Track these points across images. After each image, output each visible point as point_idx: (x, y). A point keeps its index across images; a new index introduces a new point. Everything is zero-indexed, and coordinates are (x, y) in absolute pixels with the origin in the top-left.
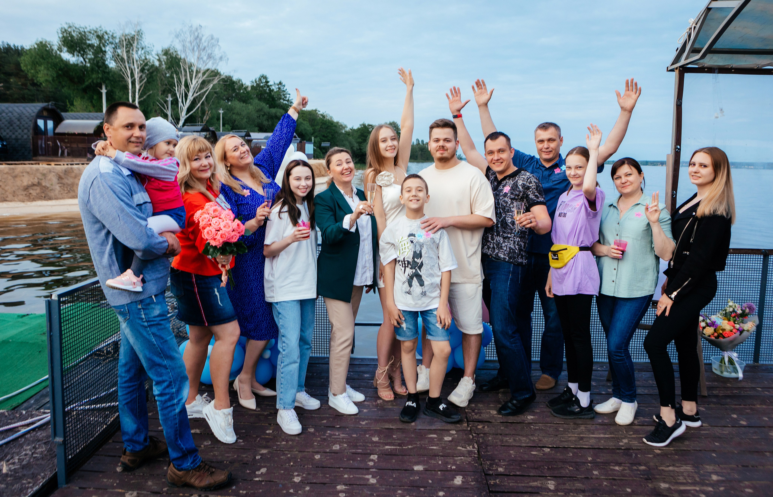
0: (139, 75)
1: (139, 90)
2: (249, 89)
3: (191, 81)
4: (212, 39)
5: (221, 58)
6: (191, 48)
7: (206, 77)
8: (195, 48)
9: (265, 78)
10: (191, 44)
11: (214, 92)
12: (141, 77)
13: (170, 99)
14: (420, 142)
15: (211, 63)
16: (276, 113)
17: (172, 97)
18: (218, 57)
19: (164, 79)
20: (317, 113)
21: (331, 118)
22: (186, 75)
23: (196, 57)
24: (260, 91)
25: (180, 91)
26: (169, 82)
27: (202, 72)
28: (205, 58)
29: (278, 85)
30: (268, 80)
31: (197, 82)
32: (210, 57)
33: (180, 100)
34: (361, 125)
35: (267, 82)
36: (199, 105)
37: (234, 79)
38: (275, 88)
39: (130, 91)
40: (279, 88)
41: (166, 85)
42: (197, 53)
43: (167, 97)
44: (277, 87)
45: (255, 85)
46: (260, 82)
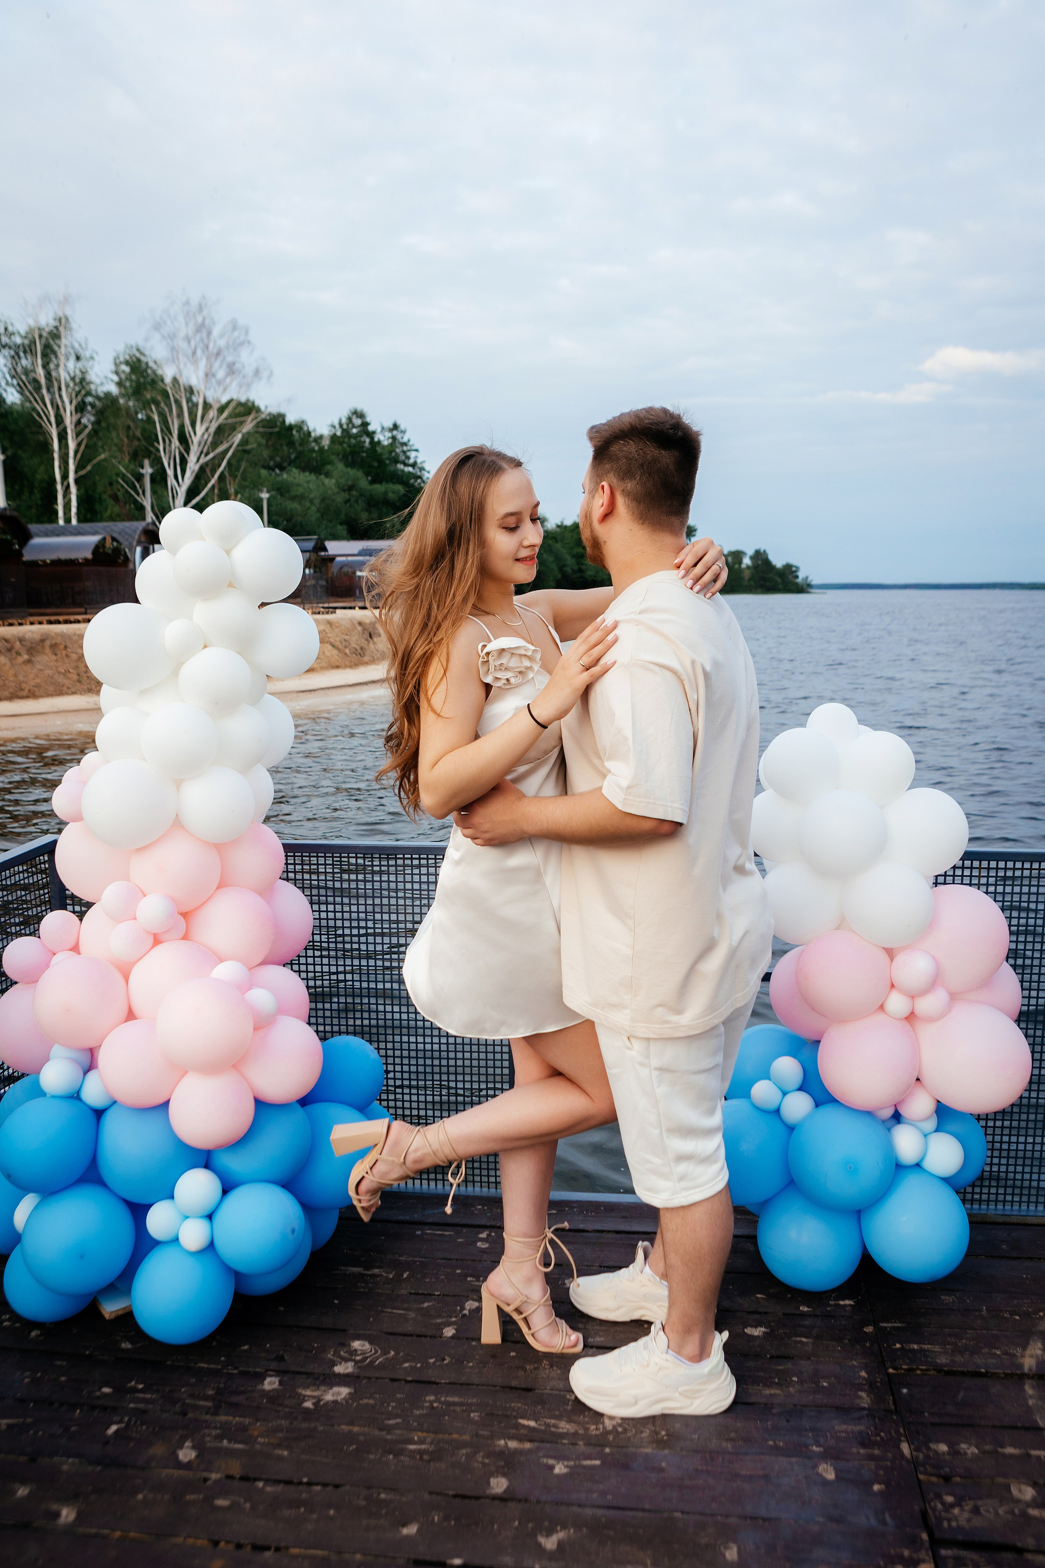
0: (75, 418)
1: (76, 452)
2: (326, 443)
3: (193, 424)
4: (235, 328)
5: (257, 372)
6: (190, 353)
7: (226, 419)
8: (199, 352)
9: (359, 414)
10: (189, 342)
11: (243, 451)
12: (78, 423)
13: (147, 470)
15: (234, 384)
16: (385, 493)
17: (152, 466)
18: (249, 371)
19: (132, 425)
22: (180, 415)
23: (201, 374)
24: (349, 446)
25: (170, 452)
26: (144, 430)
27: (216, 406)
28: (221, 374)
29: (391, 430)
30: (368, 419)
31: (207, 429)
32: (232, 370)
33: (170, 472)
35: (365, 424)
36: (213, 481)
37: (290, 419)
38: (384, 438)
39: (56, 456)
40: (394, 438)
41: (139, 439)
42: (203, 364)
43: (142, 467)
44: (388, 435)
45: (339, 433)
46: (350, 425)
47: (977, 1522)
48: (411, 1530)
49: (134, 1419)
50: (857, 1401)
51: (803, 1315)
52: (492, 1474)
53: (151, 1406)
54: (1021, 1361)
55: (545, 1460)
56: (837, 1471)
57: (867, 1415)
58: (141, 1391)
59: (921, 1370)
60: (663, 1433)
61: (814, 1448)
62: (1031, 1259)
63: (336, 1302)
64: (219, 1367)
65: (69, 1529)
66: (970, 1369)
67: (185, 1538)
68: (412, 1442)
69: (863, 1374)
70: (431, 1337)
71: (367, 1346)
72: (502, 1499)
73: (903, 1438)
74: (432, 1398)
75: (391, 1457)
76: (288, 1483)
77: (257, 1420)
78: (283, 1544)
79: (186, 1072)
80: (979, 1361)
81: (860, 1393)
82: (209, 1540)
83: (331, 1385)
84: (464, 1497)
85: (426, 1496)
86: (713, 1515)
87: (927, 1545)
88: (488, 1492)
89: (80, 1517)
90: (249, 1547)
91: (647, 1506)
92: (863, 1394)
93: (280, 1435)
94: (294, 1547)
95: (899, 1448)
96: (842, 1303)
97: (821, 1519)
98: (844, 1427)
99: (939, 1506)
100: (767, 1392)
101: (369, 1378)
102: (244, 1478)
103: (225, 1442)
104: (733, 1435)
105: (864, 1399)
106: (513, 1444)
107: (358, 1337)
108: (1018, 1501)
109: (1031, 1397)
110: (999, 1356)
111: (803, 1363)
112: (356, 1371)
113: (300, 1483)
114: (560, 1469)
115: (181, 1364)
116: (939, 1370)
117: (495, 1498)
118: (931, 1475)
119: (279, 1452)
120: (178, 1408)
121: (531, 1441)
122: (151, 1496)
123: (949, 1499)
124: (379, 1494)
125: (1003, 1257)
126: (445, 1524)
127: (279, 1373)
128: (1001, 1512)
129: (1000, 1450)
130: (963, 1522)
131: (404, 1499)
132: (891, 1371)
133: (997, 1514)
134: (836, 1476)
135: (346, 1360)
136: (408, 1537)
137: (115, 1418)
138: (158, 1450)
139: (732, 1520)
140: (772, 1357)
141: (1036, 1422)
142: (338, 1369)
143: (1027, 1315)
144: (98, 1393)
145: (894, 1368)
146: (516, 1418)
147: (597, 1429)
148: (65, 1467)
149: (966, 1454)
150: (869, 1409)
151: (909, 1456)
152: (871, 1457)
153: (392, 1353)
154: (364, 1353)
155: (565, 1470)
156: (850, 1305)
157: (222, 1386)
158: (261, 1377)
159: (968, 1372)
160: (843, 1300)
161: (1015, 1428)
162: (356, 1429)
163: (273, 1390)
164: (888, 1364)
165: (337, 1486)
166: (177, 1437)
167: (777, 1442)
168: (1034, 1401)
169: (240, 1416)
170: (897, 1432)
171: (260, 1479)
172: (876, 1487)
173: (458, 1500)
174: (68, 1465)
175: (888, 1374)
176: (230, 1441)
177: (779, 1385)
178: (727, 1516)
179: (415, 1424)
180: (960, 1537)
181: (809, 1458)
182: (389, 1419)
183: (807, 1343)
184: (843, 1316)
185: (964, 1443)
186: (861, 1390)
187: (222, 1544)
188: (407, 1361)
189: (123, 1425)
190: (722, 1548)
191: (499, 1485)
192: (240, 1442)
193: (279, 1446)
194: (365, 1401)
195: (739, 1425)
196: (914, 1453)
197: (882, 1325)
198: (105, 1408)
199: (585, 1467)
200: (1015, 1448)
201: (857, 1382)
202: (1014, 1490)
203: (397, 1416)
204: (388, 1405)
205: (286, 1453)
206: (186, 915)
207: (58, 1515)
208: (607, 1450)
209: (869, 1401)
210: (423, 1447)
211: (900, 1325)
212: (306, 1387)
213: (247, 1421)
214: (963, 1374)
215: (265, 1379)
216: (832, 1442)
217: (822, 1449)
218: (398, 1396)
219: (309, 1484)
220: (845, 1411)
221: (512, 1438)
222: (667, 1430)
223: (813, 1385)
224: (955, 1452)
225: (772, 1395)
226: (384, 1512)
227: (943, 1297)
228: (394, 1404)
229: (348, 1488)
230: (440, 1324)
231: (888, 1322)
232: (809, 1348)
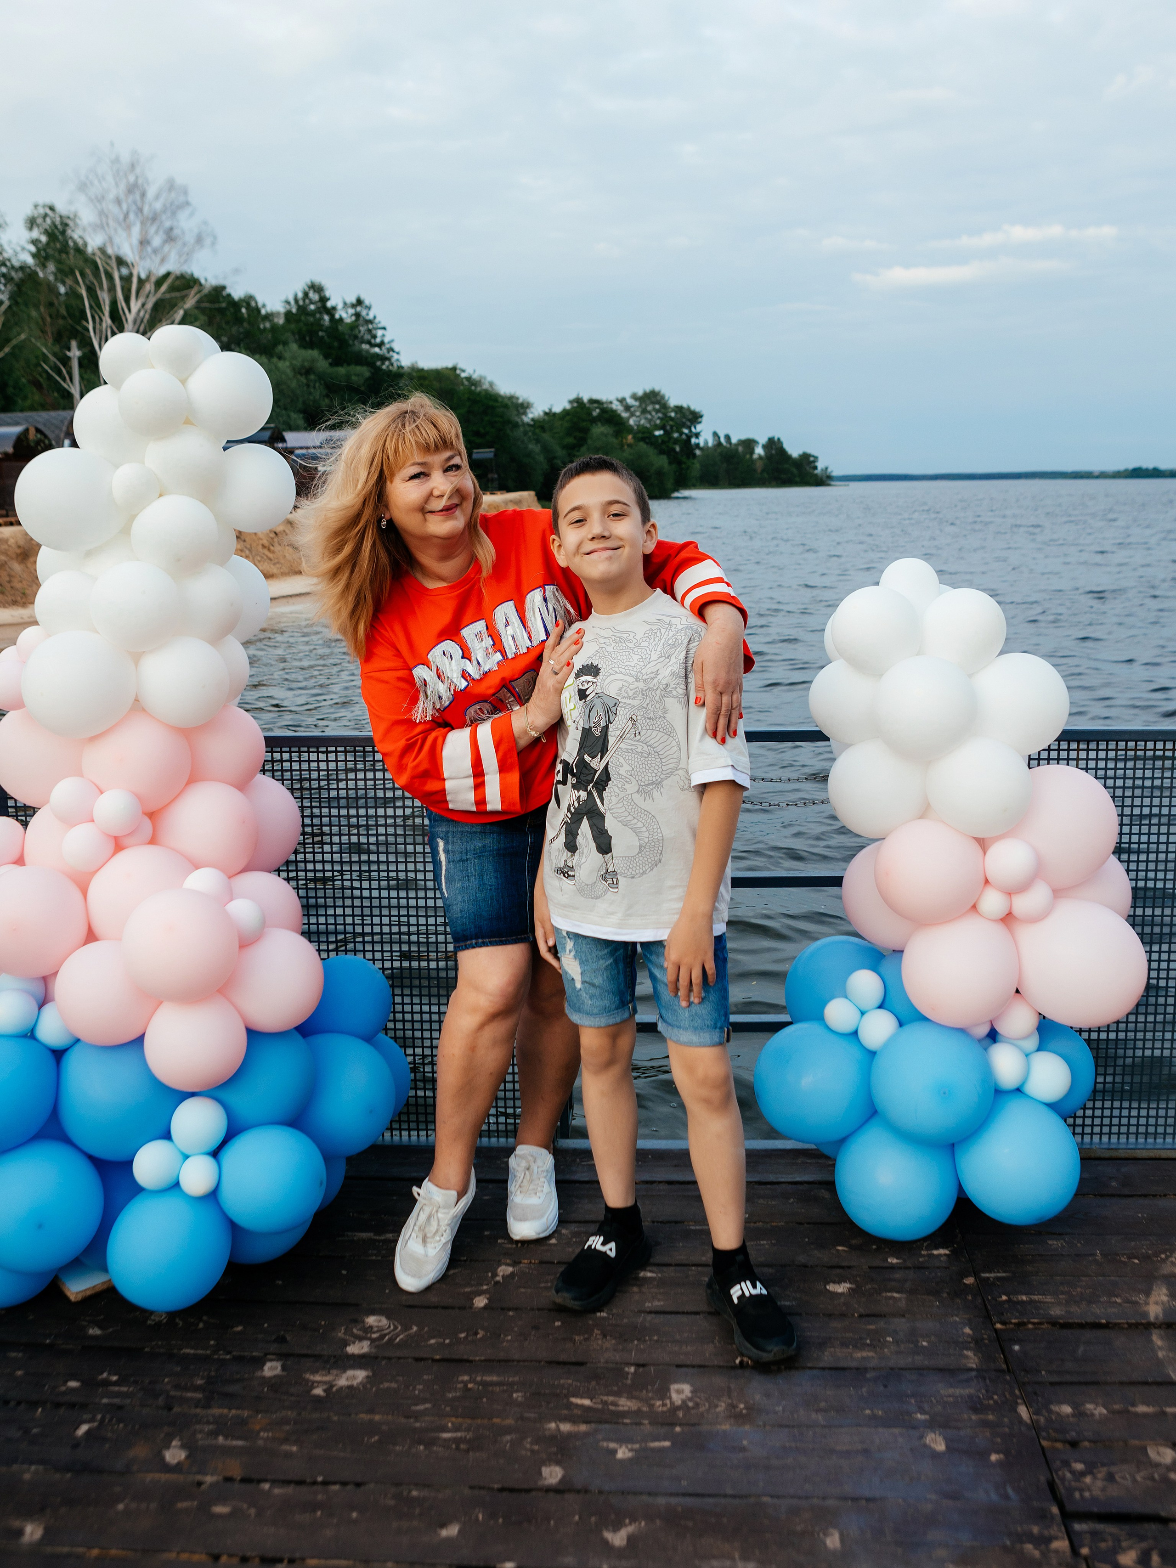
2: (281, 321)
4: (172, 188)
5: (199, 239)
7: (165, 293)
9: (317, 288)
10: (120, 204)
13: (75, 353)
14: (723, 440)
15: (173, 254)
16: (348, 376)
17: (79, 348)
18: (190, 237)
20: (459, 375)
21: (491, 384)
22: (112, 288)
24: (306, 324)
25: (101, 331)
26: (69, 307)
28: (157, 241)
29: (353, 306)
30: (327, 294)
32: (170, 236)
34: (571, 402)
35: (324, 300)
38: (346, 315)
40: (357, 315)
41: (63, 317)
42: (136, 229)
43: (69, 349)
44: (351, 311)
45: (294, 310)
46: (307, 301)
47: (1114, 1491)
48: (451, 1531)
49: (108, 1416)
50: (964, 1361)
51: (892, 1267)
52: (544, 1463)
53: (128, 1401)
54: (1146, 1308)
55: (605, 1444)
56: (948, 1441)
57: (976, 1377)
58: (115, 1384)
59: (1034, 1324)
60: (742, 1406)
61: (919, 1416)
62: (1145, 1196)
63: (344, 1272)
64: (208, 1352)
65: (36, 1548)
66: (1089, 1321)
67: (178, 1553)
68: (445, 1429)
69: (967, 1330)
70: (459, 1308)
71: (384, 1322)
72: (557, 1490)
73: (1019, 1401)
74: (466, 1378)
75: (422, 1447)
76: (300, 1483)
77: (258, 1412)
78: (297, 1555)
79: (161, 1003)
80: (1098, 1311)
81: (965, 1352)
82: (207, 1554)
83: (344, 1369)
84: (511, 1490)
85: (467, 1491)
86: (807, 1498)
87: (1059, 1518)
88: (541, 1483)
89: (49, 1535)
90: (257, 1560)
91: (729, 1491)
92: (970, 1353)
93: (288, 1428)
94: (312, 1557)
95: (1016, 1411)
96: (935, 1252)
97: (933, 1497)
98: (951, 1391)
99: (1068, 1475)
100: (858, 1355)
101: (389, 1359)
102: (244, 1480)
103: (221, 1439)
104: (823, 1405)
105: (972, 1359)
106: (565, 1427)
107: (373, 1312)
108: (1157, 1465)
109: (1160, 1348)
110: (1120, 1304)
111: (897, 1320)
112: (373, 1350)
113: (315, 1483)
114: (623, 1453)
115: (162, 1350)
116: (1054, 1324)
117: (549, 1490)
118: (1056, 1441)
119: (286, 1447)
120: (161, 1401)
121: (586, 1422)
122: (134, 1505)
123: (1079, 1466)
124: (410, 1491)
125: (1112, 1196)
126: (492, 1522)
127: (280, 1356)
128: (1138, 1478)
129: (1132, 1409)
130: (1097, 1492)
131: (440, 1496)
132: (998, 1326)
133: (1134, 1481)
134: (947, 1447)
135: (361, 1339)
136: (448, 1539)
137: (85, 1417)
138: (140, 1451)
139: (830, 1502)
140: (861, 1316)
141: (1169, 1376)
142: (352, 1349)
143: (1146, 1258)
144: (63, 1388)
145: (1003, 1323)
146: (567, 1396)
147: (664, 1405)
148: (27, 1476)
149: (1093, 1415)
150: (977, 1370)
151: (1028, 1421)
152: (985, 1424)
153: (415, 1328)
154: (380, 1329)
155: (629, 1455)
156: (945, 1255)
157: (213, 1374)
158: (260, 1362)
159: (1087, 1323)
160: (937, 1248)
161: (1146, 1383)
162: (377, 1417)
163: (275, 1376)
164: (994, 1319)
165: (358, 1485)
166: (162, 1435)
167: (875, 1411)
168: (1164, 1353)
169: (237, 1408)
170: (1012, 1394)
171: (265, 1481)
172: (994, 1457)
173: (504, 1494)
174: (29, 1473)
175: (996, 1330)
176: (226, 1438)
177: (872, 1346)
178: (824, 1498)
179: (448, 1409)
180: (1095, 1509)
181: (914, 1428)
182: (416, 1405)
183: (900, 1299)
184: (938, 1268)
185: (1090, 1402)
186: (967, 1349)
187: (224, 1559)
188: (433, 1337)
189: (95, 1424)
190: (821, 1535)
191: (552, 1475)
192: (239, 1438)
193: (286, 1440)
194: (386, 1385)
195: (829, 1393)
196: (1035, 1417)
197: (983, 1275)
198: (72, 1406)
199: (653, 1450)
200: (1148, 1405)
201: (961, 1340)
202: (1152, 1453)
203: (425, 1401)
204: (414, 1389)
205: (295, 1448)
206: (153, 815)
207: (20, 1532)
208: (678, 1429)
209: (977, 1360)
210: (459, 1434)
211: (1004, 1275)
212: (315, 1371)
213: (246, 1413)
214: (1081, 1326)
215: (264, 1364)
216: (939, 1408)
217: (927, 1417)
218: (425, 1377)
219: (325, 1483)
220: (950, 1373)
221: (565, 1419)
222: (746, 1403)
223: (911, 1346)
224: (1079, 1413)
225: (863, 1358)
226: (417, 1511)
227: (1050, 1242)
228: (421, 1387)
229: (372, 1486)
230: (469, 1293)
231: (990, 1272)
232: (903, 1304)
